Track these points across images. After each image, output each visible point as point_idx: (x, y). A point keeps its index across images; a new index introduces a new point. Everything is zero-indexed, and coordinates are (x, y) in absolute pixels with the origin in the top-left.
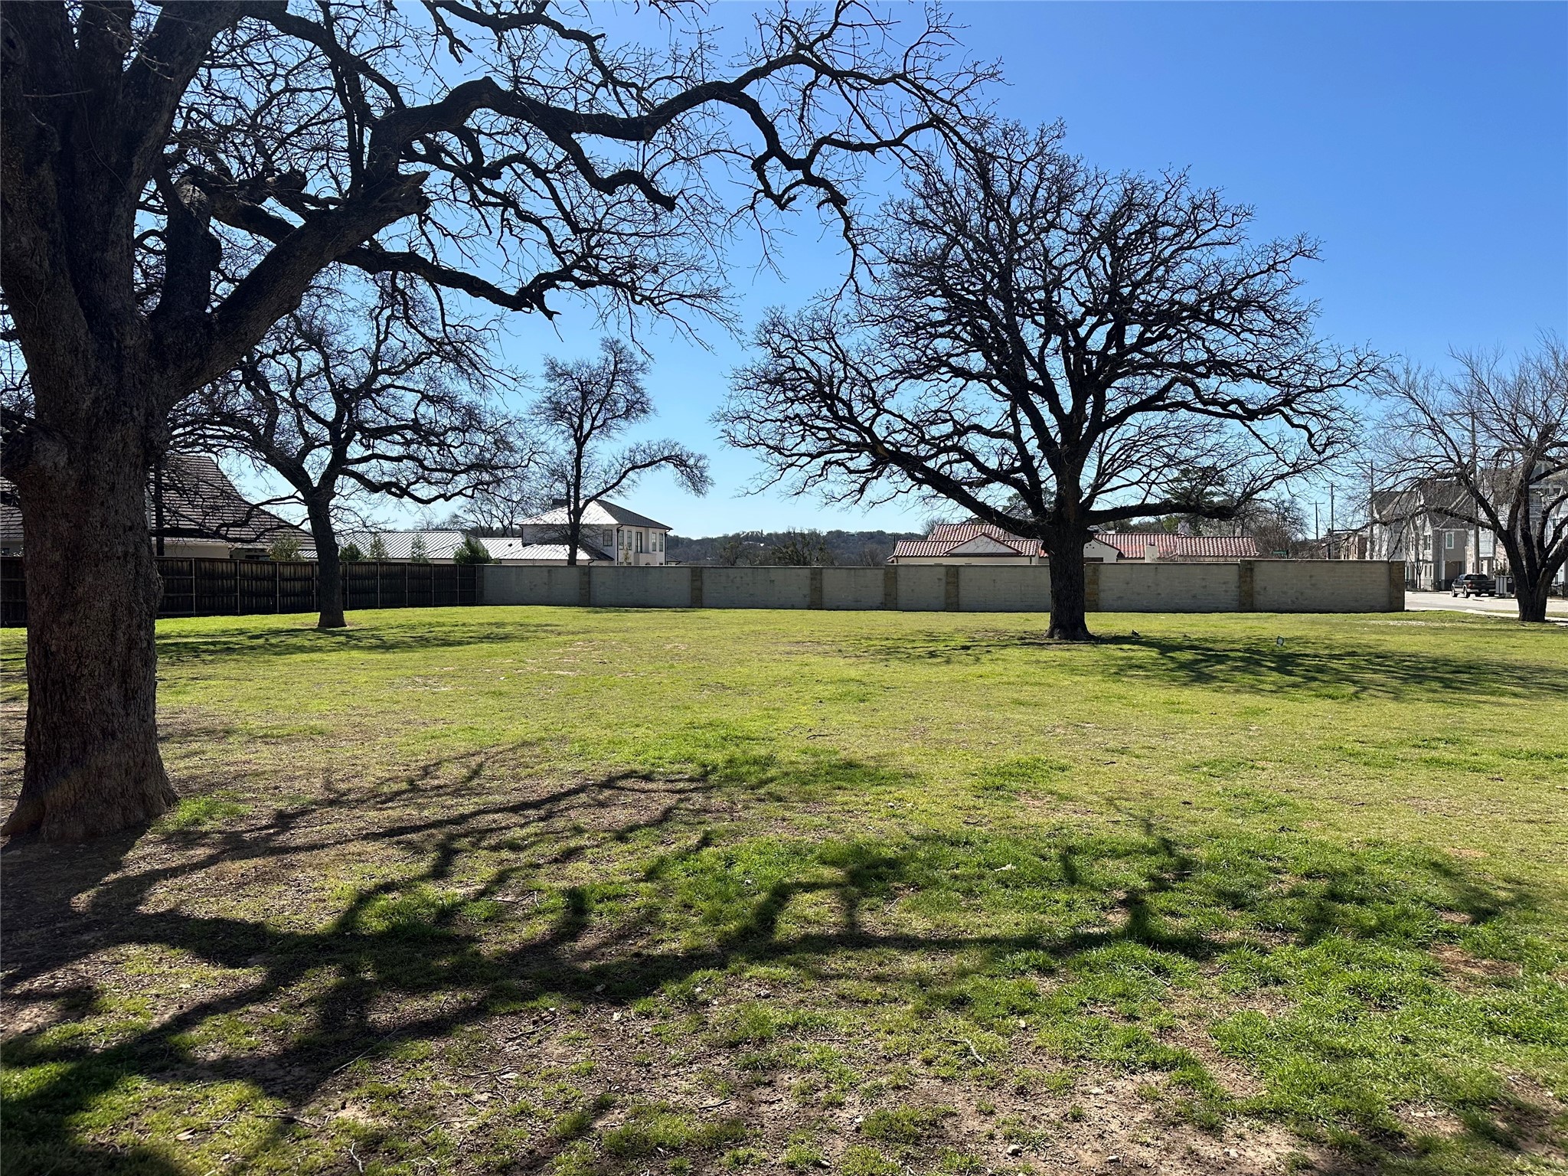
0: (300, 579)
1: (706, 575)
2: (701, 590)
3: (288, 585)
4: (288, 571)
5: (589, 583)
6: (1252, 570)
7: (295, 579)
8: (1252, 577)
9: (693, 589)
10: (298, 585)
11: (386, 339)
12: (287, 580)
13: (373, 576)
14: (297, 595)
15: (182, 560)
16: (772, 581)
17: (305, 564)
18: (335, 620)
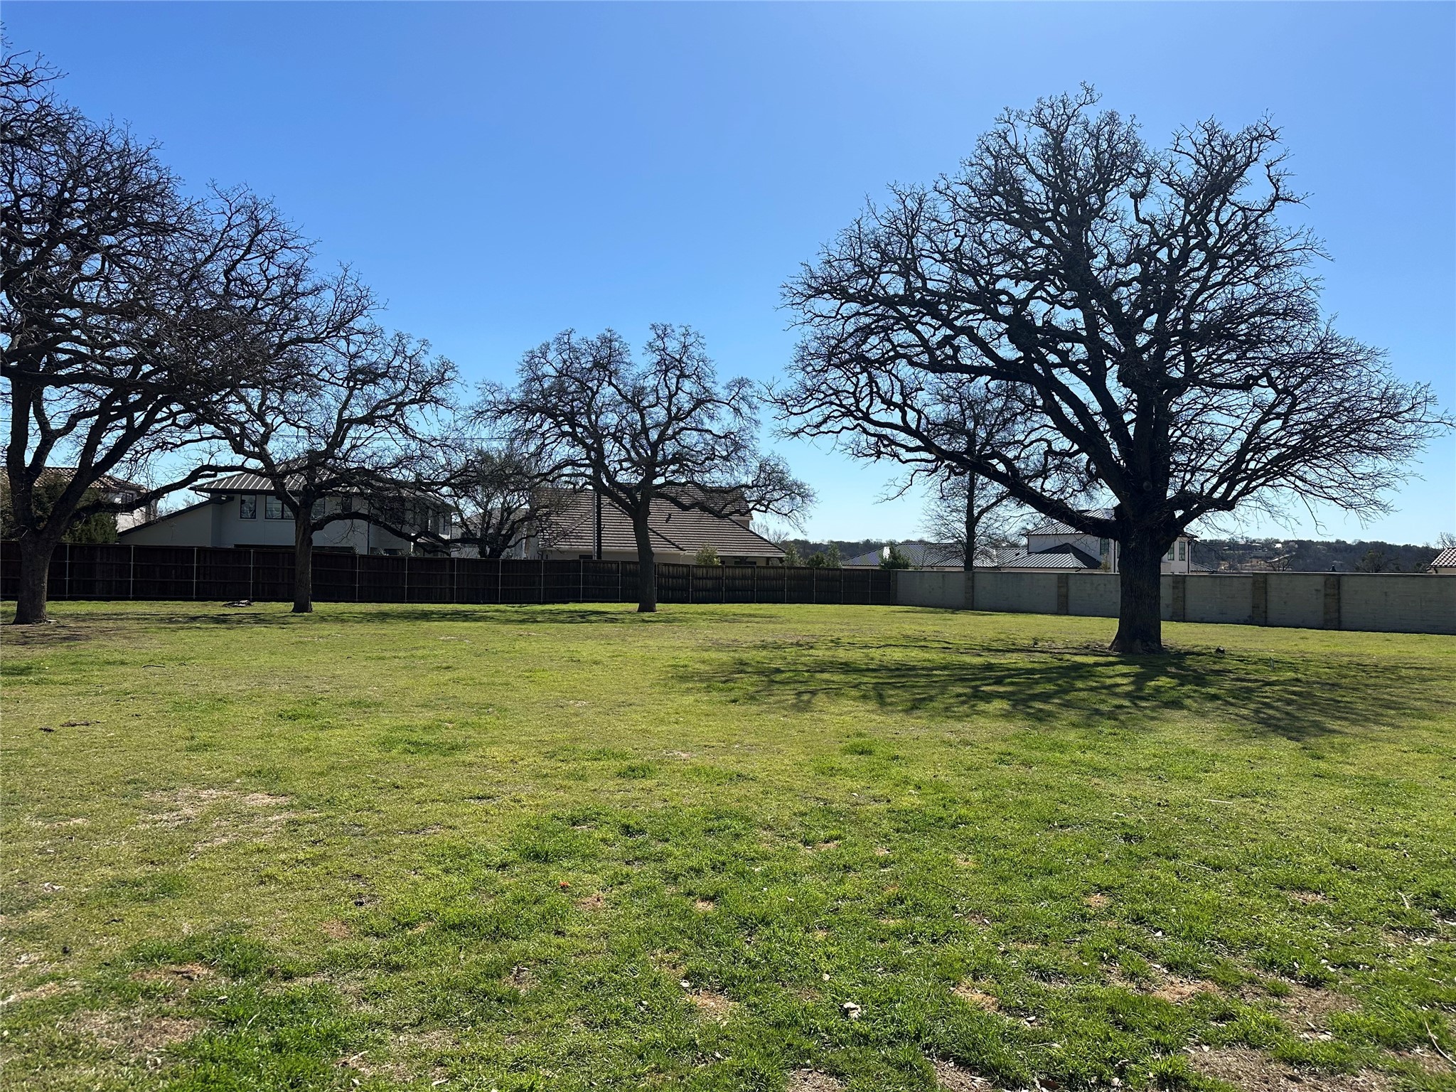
0: (711, 578)
1: (1071, 582)
2: (1067, 596)
3: (699, 583)
5: (973, 587)
7: (705, 579)
10: (710, 583)
12: (700, 579)
13: (781, 577)
14: (709, 590)
15: (611, 563)
17: (718, 567)
18: (646, 607)
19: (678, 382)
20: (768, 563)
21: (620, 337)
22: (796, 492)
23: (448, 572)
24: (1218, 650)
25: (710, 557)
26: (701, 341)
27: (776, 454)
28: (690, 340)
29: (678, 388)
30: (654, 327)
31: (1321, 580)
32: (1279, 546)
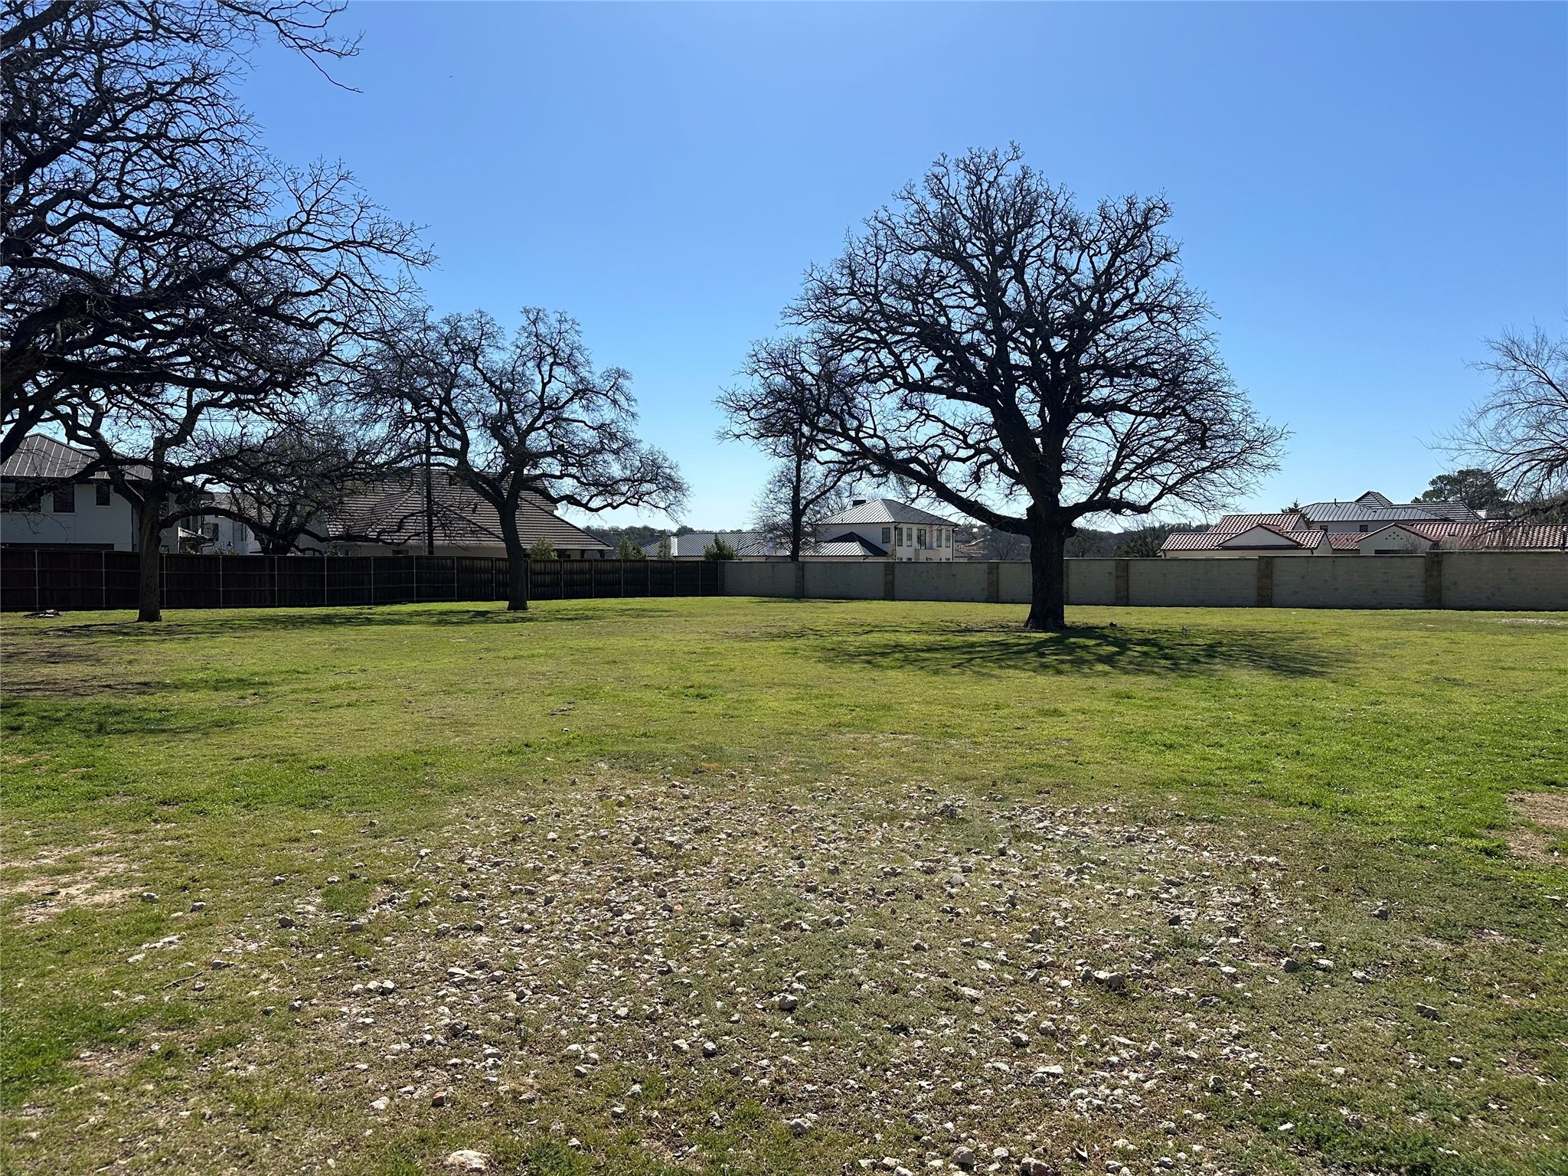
0: (549, 573)
1: (897, 570)
2: (893, 583)
3: (539, 578)
4: (538, 567)
5: (803, 577)
6: (1439, 563)
7: (544, 574)
8: (1439, 571)
9: (886, 583)
10: (548, 578)
11: (549, 381)
12: (538, 574)
13: (618, 571)
14: (547, 586)
15: (446, 558)
16: (954, 575)
17: (554, 561)
18: (517, 605)
19: (551, 370)
20: (582, 556)
21: (492, 319)
22: (672, 485)
23: (267, 572)
24: (1112, 624)
25: (547, 551)
26: (577, 328)
27: (656, 448)
28: (565, 326)
29: (551, 376)
30: (526, 311)
31: (1113, 564)
32: (975, 530)
